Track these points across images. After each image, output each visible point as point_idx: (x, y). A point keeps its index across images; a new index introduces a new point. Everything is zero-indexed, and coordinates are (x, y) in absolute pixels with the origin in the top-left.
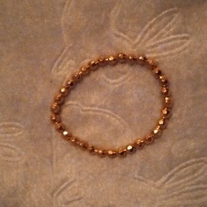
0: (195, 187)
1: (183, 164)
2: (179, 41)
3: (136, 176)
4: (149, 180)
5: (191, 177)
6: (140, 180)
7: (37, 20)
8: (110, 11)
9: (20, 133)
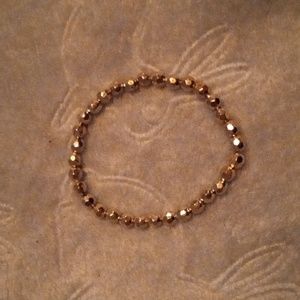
0: (268, 288)
1: (250, 254)
2: (233, 74)
3: (182, 275)
4: (200, 280)
5: (261, 272)
6: (186, 280)
7: (24, 51)
8: (131, 34)
9: (9, 219)
